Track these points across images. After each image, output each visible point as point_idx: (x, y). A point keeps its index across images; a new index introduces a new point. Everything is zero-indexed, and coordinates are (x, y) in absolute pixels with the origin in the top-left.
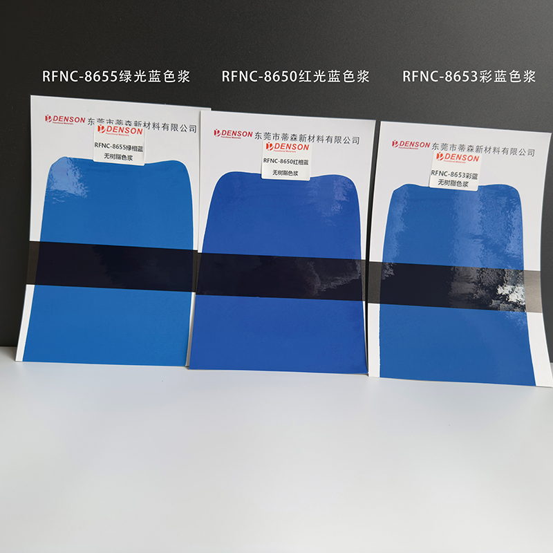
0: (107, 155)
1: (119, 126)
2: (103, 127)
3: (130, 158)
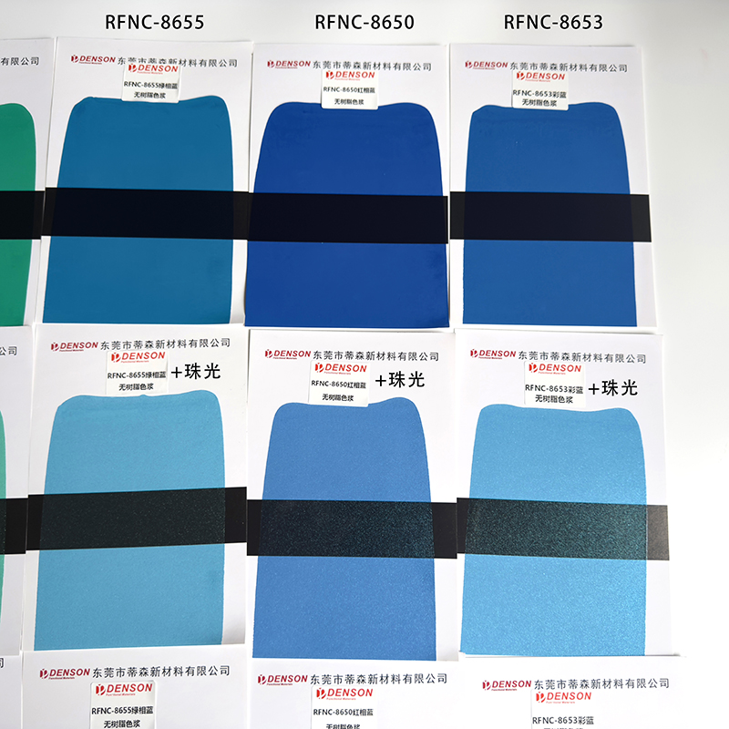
0: (137, 94)
1: (152, 65)
2: (134, 66)
3: (163, 95)
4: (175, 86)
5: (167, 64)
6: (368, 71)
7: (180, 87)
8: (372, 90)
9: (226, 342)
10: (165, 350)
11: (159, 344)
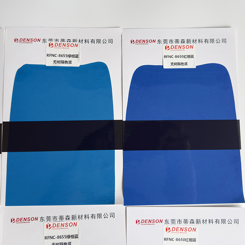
0: (55, 61)
2: (52, 44)
3: (70, 62)
4: (77, 56)
5: (72, 42)
6: (190, 45)
7: (80, 56)
8: (192, 57)
9: (113, 215)
10: (77, 221)
11: (74, 217)
